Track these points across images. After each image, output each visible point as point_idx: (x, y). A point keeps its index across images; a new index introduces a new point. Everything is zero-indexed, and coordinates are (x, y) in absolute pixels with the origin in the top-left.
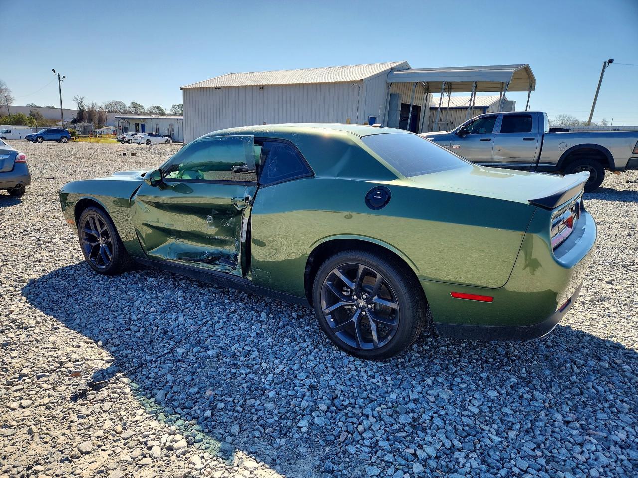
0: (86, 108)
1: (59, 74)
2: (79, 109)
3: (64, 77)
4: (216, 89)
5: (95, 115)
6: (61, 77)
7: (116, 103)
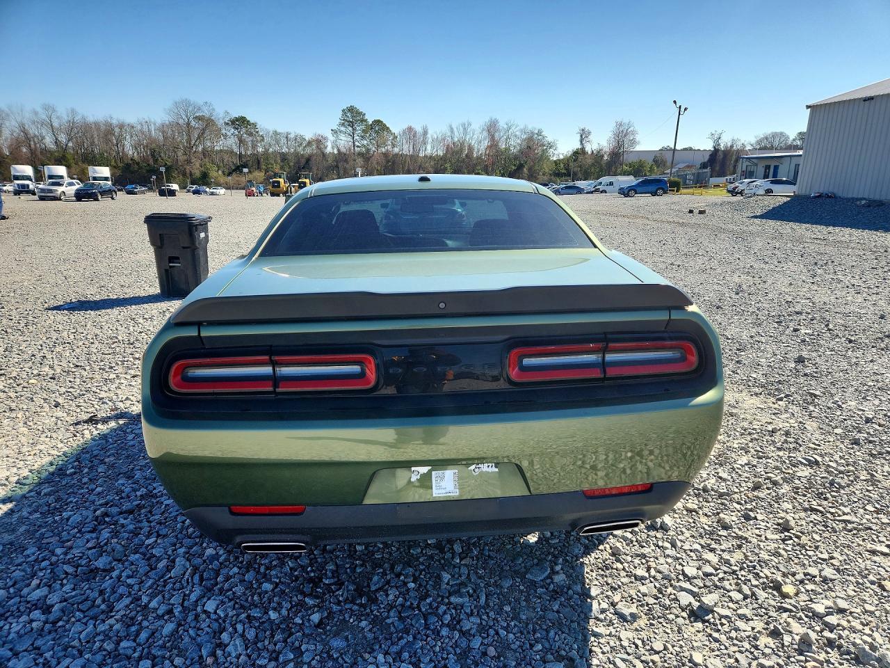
0: (722, 147)
1: (680, 107)
2: (713, 149)
3: (686, 109)
4: (864, 100)
5: (732, 156)
6: (682, 109)
7: (774, 135)
